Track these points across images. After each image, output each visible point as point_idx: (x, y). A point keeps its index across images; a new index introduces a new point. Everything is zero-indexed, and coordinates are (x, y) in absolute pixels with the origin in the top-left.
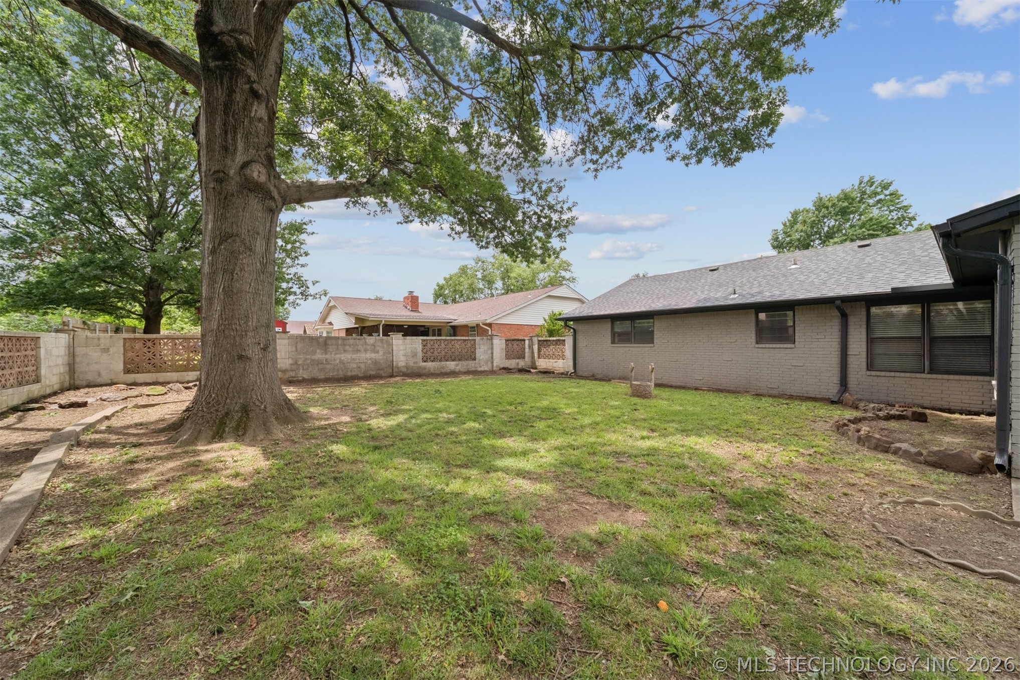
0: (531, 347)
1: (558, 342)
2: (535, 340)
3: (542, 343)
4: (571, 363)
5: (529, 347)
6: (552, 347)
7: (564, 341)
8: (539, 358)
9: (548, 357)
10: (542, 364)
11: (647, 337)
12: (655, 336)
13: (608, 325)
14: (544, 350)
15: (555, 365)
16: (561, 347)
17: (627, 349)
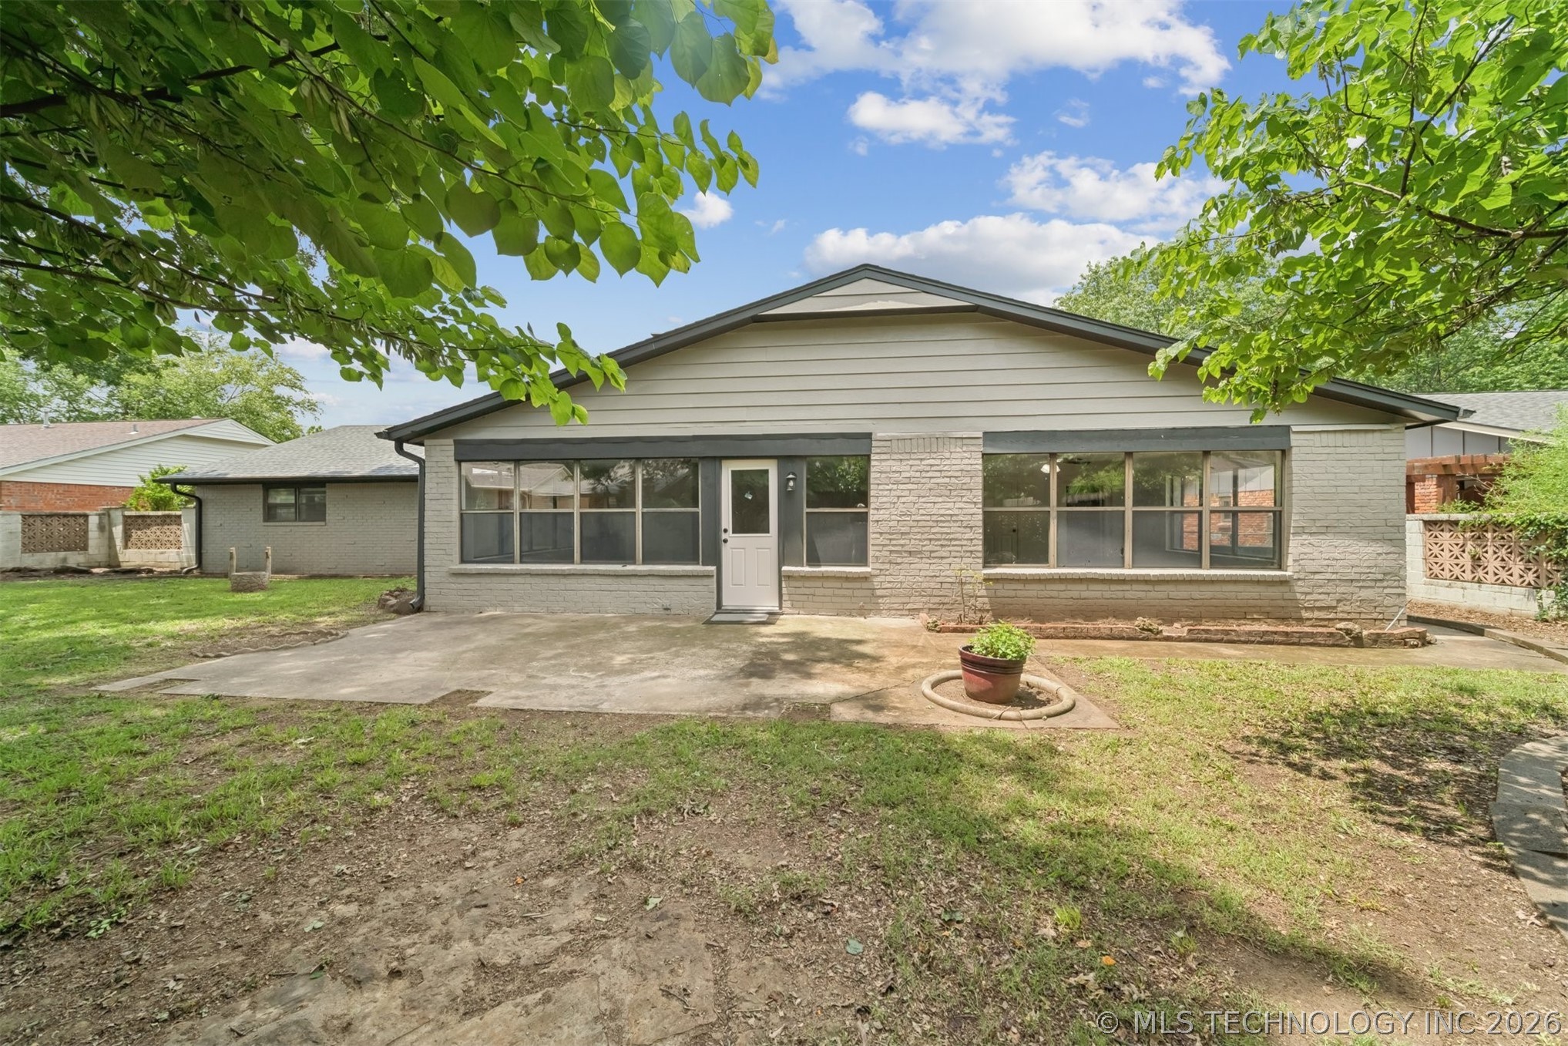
0: (105, 528)
1: (166, 520)
2: (117, 516)
3: (130, 523)
4: (193, 555)
5: (101, 528)
6: (154, 529)
7: (179, 517)
8: (126, 547)
9: (147, 545)
10: (130, 557)
11: (317, 513)
12: (328, 511)
13: (258, 494)
14: (135, 534)
15: (160, 558)
16: (174, 527)
17: (288, 529)
